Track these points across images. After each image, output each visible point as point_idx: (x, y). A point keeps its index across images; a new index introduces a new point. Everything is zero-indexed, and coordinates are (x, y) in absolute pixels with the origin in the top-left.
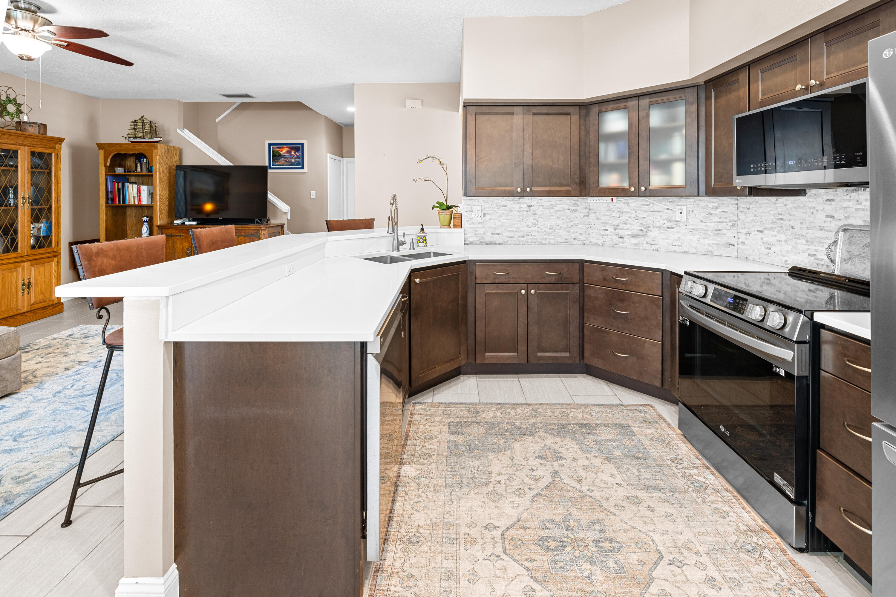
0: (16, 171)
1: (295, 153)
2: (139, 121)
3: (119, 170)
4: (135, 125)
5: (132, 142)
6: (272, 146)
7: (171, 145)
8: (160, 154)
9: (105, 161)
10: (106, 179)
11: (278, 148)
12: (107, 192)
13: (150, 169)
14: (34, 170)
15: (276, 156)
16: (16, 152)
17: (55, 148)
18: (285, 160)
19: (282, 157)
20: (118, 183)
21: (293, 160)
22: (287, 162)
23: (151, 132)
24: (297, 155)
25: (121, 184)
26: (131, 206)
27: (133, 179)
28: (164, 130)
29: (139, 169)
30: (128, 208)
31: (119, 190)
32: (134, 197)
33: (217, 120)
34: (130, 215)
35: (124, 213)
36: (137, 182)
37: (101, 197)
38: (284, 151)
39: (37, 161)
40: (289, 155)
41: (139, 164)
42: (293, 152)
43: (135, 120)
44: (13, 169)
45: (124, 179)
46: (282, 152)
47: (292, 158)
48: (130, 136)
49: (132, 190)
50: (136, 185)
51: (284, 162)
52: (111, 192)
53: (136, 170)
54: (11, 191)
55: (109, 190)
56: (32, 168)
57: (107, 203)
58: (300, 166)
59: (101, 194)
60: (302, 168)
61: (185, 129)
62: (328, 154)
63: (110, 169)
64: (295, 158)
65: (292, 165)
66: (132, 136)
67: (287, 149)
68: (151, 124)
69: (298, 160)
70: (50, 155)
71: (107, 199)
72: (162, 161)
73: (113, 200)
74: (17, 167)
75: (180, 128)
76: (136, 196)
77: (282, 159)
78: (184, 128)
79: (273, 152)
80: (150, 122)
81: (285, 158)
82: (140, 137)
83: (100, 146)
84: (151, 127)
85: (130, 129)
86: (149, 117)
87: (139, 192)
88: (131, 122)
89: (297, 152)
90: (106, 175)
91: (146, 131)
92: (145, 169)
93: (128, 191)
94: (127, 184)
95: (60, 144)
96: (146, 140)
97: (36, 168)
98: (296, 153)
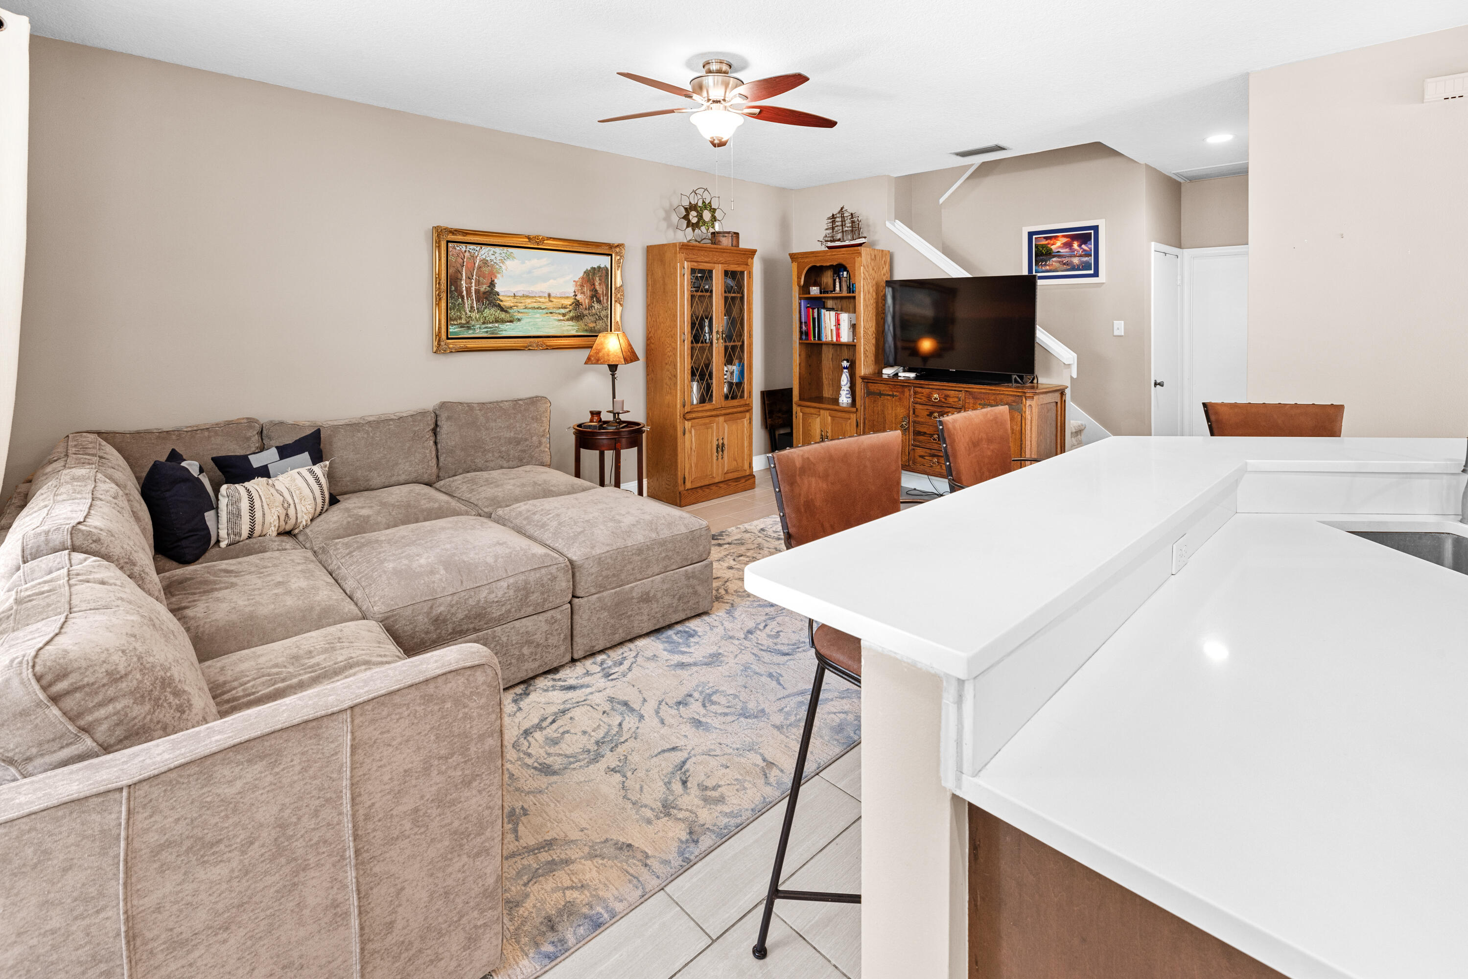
0: (711, 297)
1: (1080, 246)
2: (838, 215)
3: (815, 291)
4: (833, 222)
5: (829, 248)
6: (1034, 237)
7: (878, 247)
8: (865, 264)
9: (799, 278)
10: (800, 304)
11: (1046, 238)
12: (801, 323)
13: (851, 289)
14: (726, 295)
15: (1042, 254)
16: (711, 272)
17: (747, 264)
18: (1059, 262)
19: (1054, 256)
20: (813, 309)
21: (1076, 261)
22: (1064, 264)
23: (852, 231)
24: (1084, 250)
25: (816, 311)
26: (828, 344)
27: (830, 303)
28: (868, 226)
29: (838, 288)
30: (824, 346)
31: (814, 319)
32: (831, 330)
33: (941, 201)
34: (827, 355)
35: (820, 353)
36: (835, 307)
37: (794, 330)
38: (1059, 244)
39: (730, 282)
40: (1067, 250)
41: (837, 280)
42: (1075, 245)
43: (833, 215)
44: (708, 294)
45: (818, 303)
46: (1053, 247)
47: (1075, 256)
48: (827, 239)
49: (828, 318)
50: (834, 313)
51: (1057, 265)
52: (805, 323)
53: (834, 290)
54: (707, 322)
55: (803, 320)
56: (725, 292)
57: (801, 338)
58: (1092, 272)
59: (794, 326)
60: (1096, 274)
61: (897, 221)
62: (1153, 243)
63: (805, 289)
64: (1081, 256)
65: (1073, 269)
66: (829, 239)
67: (1065, 240)
68: (852, 218)
69: (1085, 259)
70: (742, 273)
71: (801, 332)
72: (867, 275)
73: (807, 334)
74: (711, 291)
75: (889, 220)
76: (834, 328)
77: (1054, 259)
78: (896, 218)
79: (1037, 246)
80: (852, 214)
81: (1059, 256)
82: (839, 240)
83: (793, 257)
84: (853, 222)
85: (827, 229)
86: (850, 209)
87: (838, 323)
88: (829, 218)
89: (1085, 243)
90: (800, 299)
91: (847, 229)
92: (845, 288)
93: (825, 321)
94: (823, 311)
95: (752, 258)
96: (847, 243)
97: (730, 292)
98: (1083, 246)
